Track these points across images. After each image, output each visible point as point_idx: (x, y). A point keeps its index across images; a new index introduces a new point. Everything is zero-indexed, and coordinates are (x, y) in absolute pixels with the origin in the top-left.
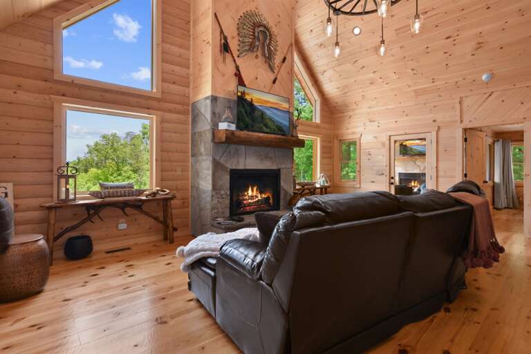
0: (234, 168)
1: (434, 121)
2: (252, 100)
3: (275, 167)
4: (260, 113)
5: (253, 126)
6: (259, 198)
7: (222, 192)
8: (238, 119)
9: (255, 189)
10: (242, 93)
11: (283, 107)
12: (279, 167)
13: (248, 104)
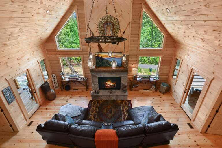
0: (99, 76)
1: (213, 73)
2: (102, 56)
3: (118, 76)
4: (106, 61)
5: (103, 65)
6: (111, 84)
7: (96, 83)
8: (96, 64)
9: (110, 81)
10: (97, 55)
11: (118, 57)
12: (120, 76)
13: (100, 58)
